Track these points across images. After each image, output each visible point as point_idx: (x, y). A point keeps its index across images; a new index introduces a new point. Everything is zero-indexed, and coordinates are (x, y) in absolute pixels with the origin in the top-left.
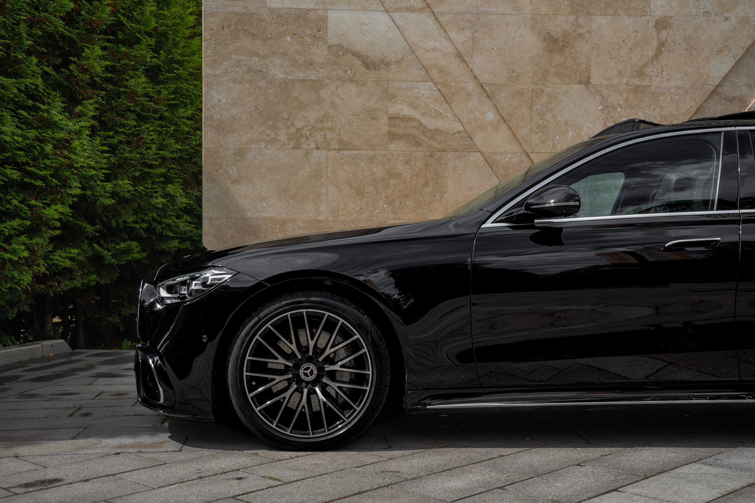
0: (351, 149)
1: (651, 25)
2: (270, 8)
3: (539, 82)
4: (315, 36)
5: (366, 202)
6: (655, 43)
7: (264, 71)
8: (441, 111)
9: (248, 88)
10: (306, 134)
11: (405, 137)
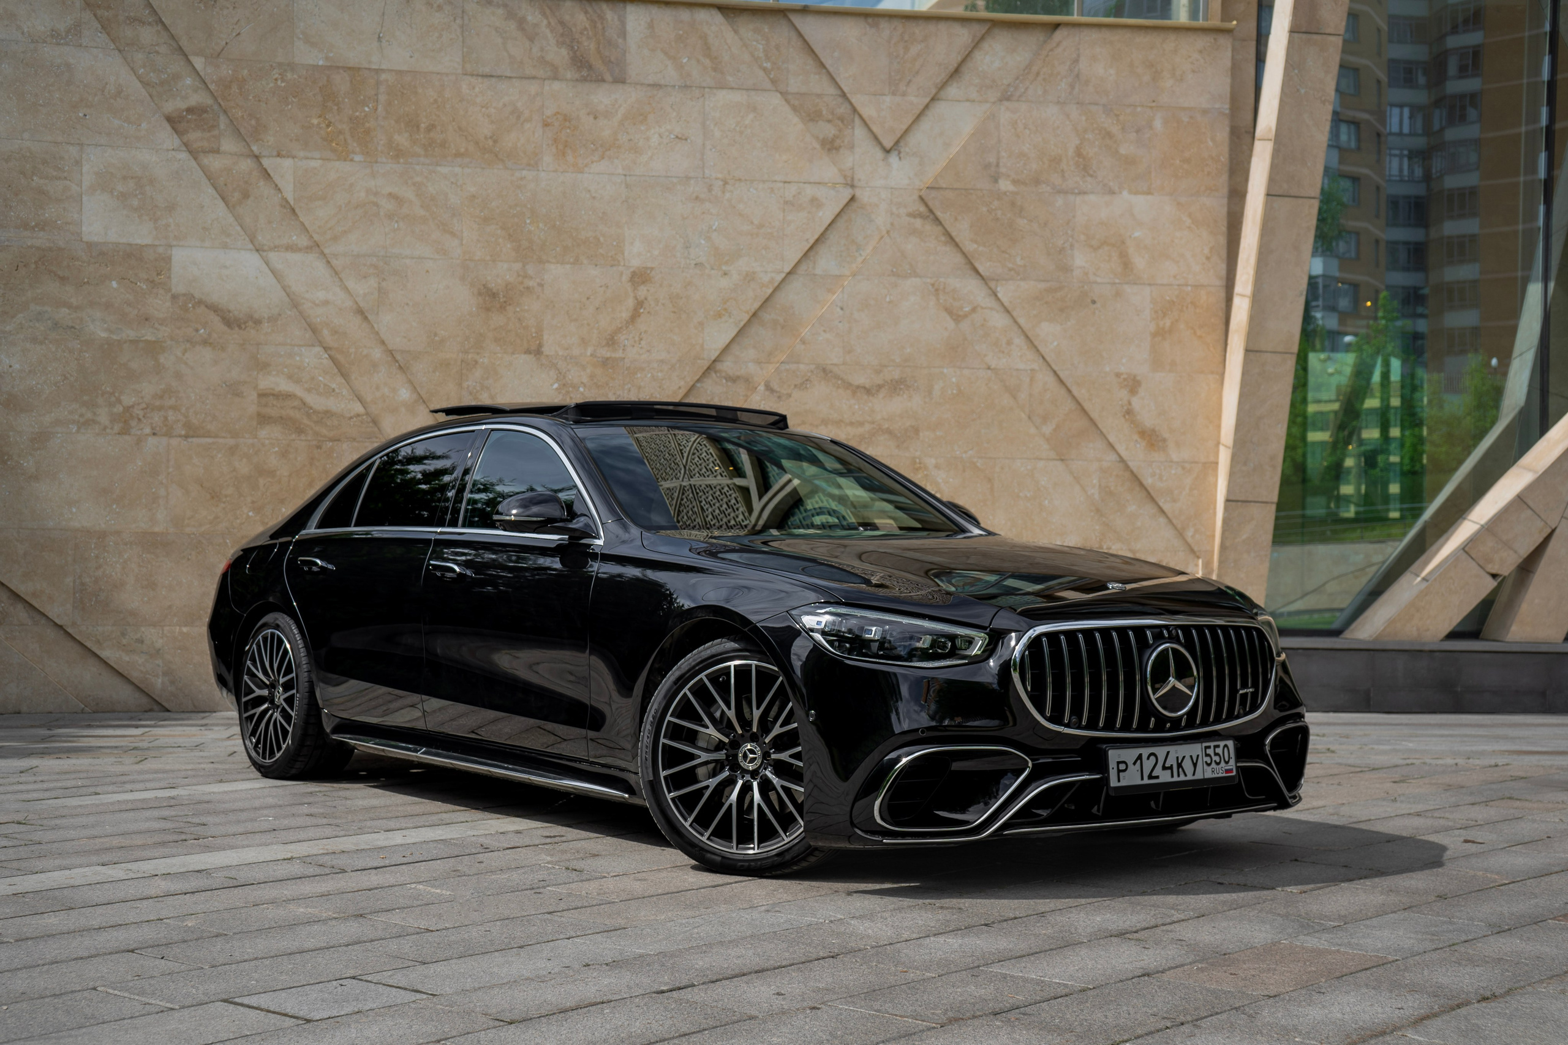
0: (204, 436)
1: (625, 278)
2: (87, 243)
3: (472, 351)
4: (152, 282)
5: (224, 509)
6: (630, 303)
7: (77, 327)
8: (334, 386)
9: (54, 349)
10: (138, 415)
11: (282, 420)
